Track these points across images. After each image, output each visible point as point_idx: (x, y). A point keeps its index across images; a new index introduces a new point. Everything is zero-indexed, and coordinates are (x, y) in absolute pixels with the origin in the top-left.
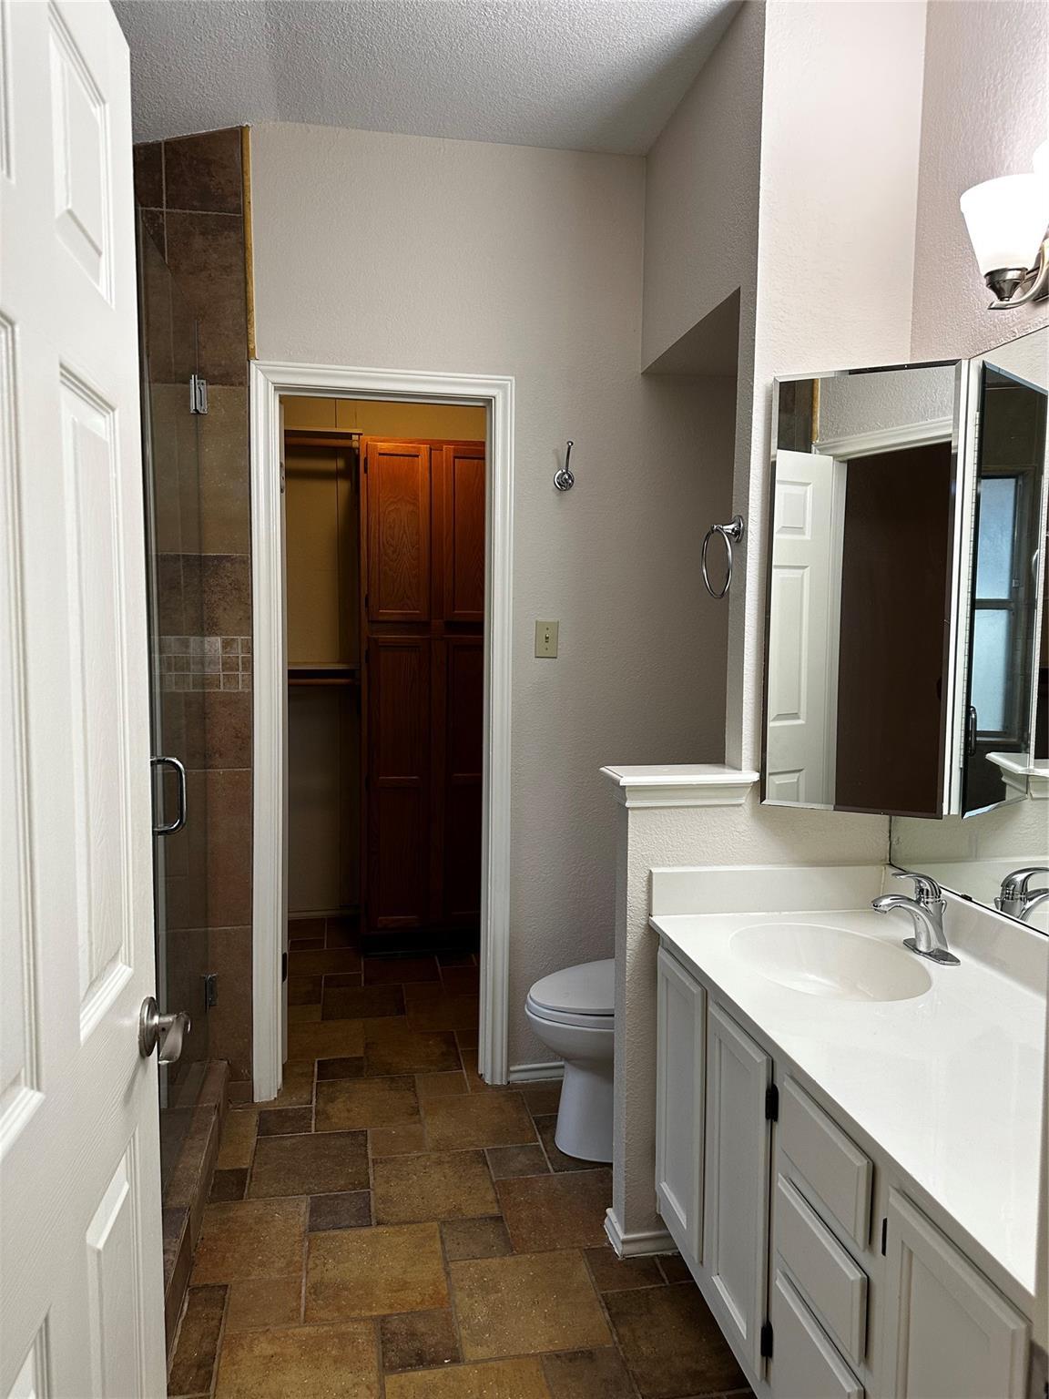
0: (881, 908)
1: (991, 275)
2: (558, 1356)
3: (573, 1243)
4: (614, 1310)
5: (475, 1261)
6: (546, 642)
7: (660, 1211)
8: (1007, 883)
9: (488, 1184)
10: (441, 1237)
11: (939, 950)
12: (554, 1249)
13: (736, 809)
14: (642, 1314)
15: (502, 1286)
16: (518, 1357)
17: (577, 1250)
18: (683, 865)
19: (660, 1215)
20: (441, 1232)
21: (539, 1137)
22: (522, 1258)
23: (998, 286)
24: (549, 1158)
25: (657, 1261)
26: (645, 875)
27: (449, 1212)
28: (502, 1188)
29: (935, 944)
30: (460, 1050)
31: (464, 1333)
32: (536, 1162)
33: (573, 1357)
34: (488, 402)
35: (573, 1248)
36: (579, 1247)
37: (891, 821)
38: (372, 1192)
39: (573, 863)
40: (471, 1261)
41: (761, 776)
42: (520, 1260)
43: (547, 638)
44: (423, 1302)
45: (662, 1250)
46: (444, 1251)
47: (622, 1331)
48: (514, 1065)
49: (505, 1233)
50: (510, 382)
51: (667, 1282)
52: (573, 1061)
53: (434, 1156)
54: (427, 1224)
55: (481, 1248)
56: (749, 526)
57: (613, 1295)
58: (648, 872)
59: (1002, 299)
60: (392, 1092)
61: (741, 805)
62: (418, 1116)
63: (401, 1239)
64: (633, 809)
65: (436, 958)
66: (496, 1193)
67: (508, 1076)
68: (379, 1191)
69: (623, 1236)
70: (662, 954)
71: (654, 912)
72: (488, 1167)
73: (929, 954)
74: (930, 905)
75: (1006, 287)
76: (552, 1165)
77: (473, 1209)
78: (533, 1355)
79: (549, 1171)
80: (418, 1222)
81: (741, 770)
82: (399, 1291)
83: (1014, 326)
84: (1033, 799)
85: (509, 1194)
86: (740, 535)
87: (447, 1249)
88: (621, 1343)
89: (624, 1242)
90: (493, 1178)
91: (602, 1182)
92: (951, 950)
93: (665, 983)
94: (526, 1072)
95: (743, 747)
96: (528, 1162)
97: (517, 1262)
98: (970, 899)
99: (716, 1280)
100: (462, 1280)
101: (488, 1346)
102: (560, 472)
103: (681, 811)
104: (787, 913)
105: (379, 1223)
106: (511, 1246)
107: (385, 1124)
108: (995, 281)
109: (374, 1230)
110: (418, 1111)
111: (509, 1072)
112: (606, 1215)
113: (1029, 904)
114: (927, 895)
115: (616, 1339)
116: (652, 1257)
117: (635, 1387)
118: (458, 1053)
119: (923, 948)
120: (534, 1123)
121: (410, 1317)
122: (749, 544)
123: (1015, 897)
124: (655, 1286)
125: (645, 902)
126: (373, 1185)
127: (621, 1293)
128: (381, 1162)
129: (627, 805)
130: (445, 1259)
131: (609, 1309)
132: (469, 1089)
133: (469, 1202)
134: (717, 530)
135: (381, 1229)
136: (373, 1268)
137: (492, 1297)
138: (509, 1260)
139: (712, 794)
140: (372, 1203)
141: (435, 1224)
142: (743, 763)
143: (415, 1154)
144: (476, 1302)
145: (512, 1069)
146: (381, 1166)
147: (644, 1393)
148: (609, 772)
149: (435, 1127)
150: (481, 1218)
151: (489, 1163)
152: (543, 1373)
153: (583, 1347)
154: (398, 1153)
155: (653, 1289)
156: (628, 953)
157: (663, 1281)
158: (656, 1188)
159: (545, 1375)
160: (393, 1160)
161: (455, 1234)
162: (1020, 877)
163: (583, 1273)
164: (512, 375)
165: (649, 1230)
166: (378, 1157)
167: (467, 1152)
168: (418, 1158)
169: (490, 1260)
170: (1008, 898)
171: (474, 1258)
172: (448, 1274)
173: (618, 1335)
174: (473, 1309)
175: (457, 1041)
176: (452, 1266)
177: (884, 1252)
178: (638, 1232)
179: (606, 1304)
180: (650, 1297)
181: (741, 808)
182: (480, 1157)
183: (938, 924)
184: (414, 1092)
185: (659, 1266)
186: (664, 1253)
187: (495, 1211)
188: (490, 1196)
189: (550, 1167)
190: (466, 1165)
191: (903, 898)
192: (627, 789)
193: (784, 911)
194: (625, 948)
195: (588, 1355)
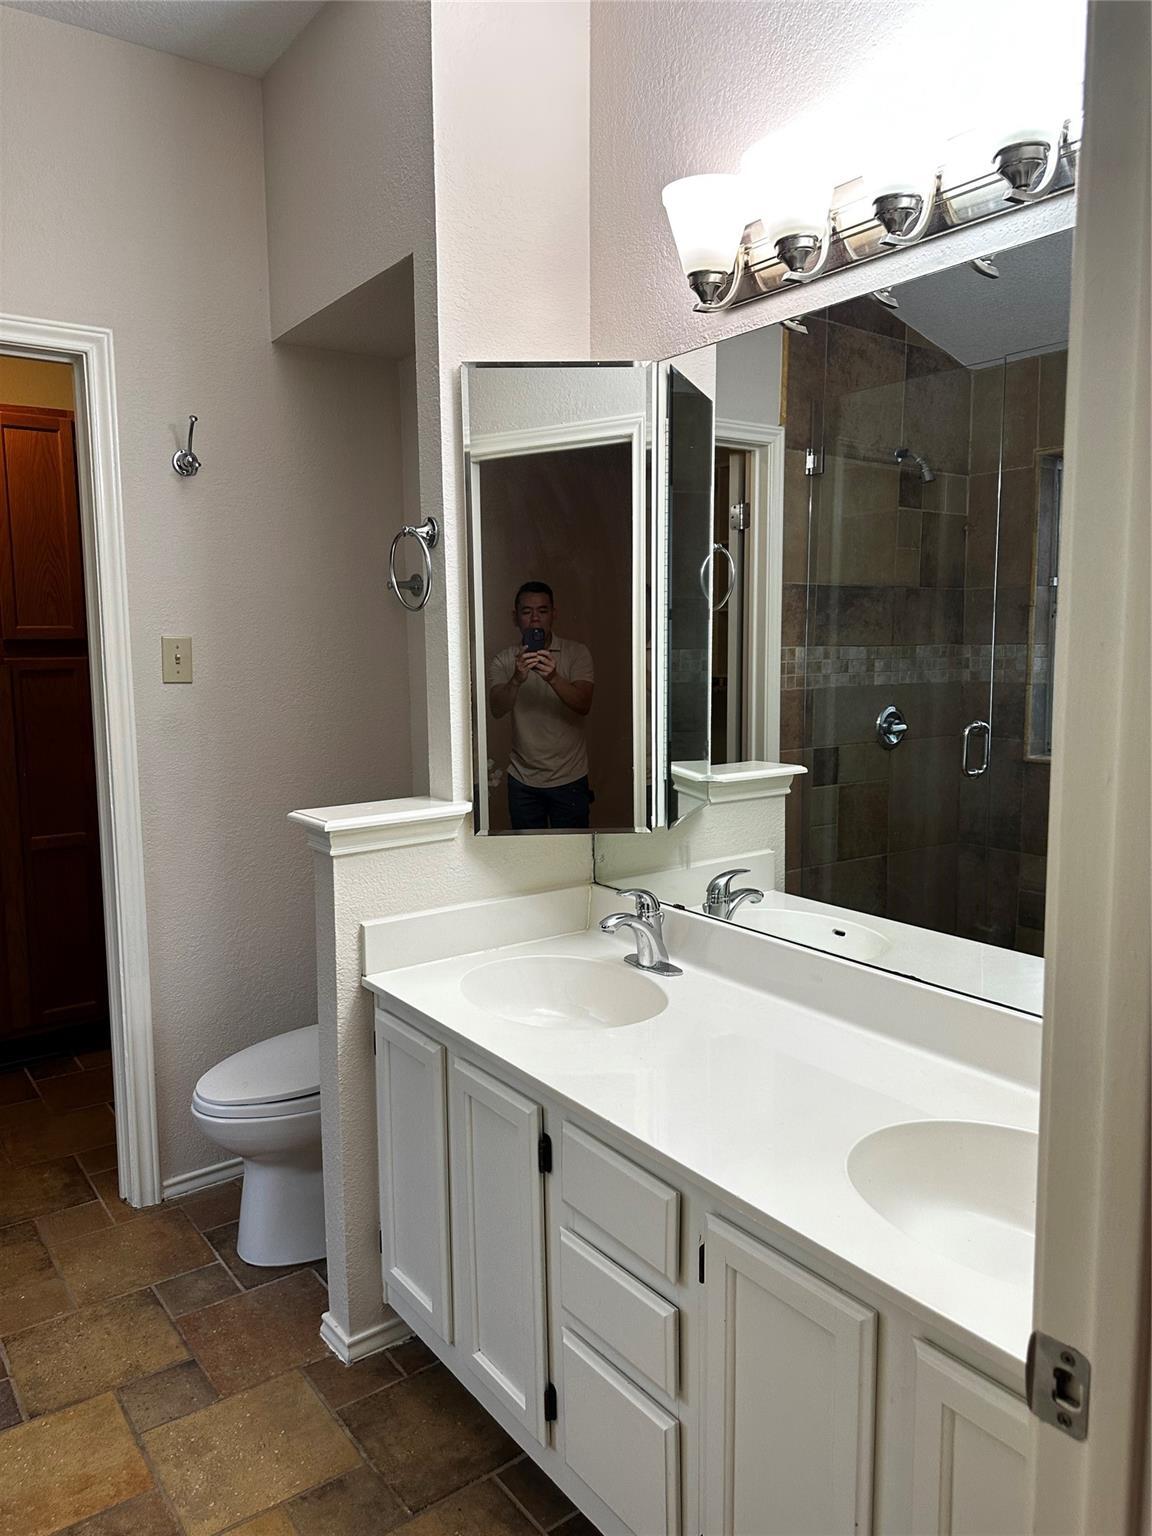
0: (610, 929)
1: (694, 275)
2: (304, 1499)
3: (289, 1364)
4: (355, 1425)
5: (173, 1422)
6: (177, 664)
7: (387, 1299)
8: (712, 888)
9: (167, 1327)
10: (123, 1407)
11: (661, 963)
12: (269, 1379)
13: (450, 843)
14: (386, 1419)
15: (216, 1441)
16: (256, 1516)
17: (295, 1371)
18: (396, 914)
19: (388, 1304)
20: (120, 1401)
21: (216, 1254)
22: (229, 1402)
23: (701, 289)
24: (235, 1275)
25: (388, 1355)
26: (355, 932)
27: (125, 1373)
28: (187, 1328)
29: (657, 957)
30: (88, 1176)
31: (182, 1512)
32: (220, 1284)
33: (321, 1492)
34: (78, 358)
35: (291, 1370)
36: (298, 1367)
37: (593, 839)
38: (12, 1381)
39: (228, 929)
40: (169, 1425)
41: (474, 805)
42: (229, 1403)
43: (177, 659)
44: (118, 1493)
45: (392, 1342)
46: (130, 1423)
47: (369, 1444)
48: (167, 1179)
49: (204, 1379)
50: (106, 335)
51: (405, 1374)
52: (254, 1158)
53: (88, 1312)
54: (99, 1397)
55: (179, 1404)
56: (445, 530)
57: (349, 1408)
58: (358, 927)
59: (704, 302)
60: (7, 1248)
61: (453, 839)
62: (52, 1269)
63: (68, 1427)
64: (339, 857)
65: (26, 1070)
66: (180, 1335)
67: (161, 1192)
68: (23, 1376)
69: (348, 1340)
70: (380, 1017)
71: (368, 969)
72: (162, 1307)
73: (652, 968)
74: (650, 919)
75: (709, 289)
76: (241, 1283)
77: (155, 1361)
78: (274, 1507)
79: (239, 1291)
80: (86, 1399)
81: (452, 801)
82: (82, 1490)
83: (704, 331)
84: (712, 804)
85: (196, 1330)
86: (434, 540)
87: (133, 1419)
88: (371, 1459)
89: (350, 1346)
90: (172, 1317)
91: (304, 1286)
92: (672, 961)
93: (386, 1048)
94: (182, 1184)
95: (453, 776)
96: (211, 1287)
97: (227, 1407)
98: (681, 908)
99: (479, 1357)
100: (163, 1451)
101: (216, 1517)
102: (179, 453)
103: (391, 853)
104: (503, 948)
105: (32, 1416)
106: (214, 1391)
107: (7, 1291)
108: (697, 280)
109: (27, 1426)
110: (51, 1262)
111: (162, 1188)
112: (322, 1321)
113: (732, 905)
114: (648, 909)
115: (364, 1455)
116: (383, 1353)
117: (399, 1500)
118: (86, 1181)
119: (645, 962)
120: (206, 1240)
121: (105, 1516)
122: (446, 550)
123: (720, 900)
124: (392, 1383)
125: (357, 962)
126: (11, 1371)
127: (358, 1403)
128: (15, 1339)
129: (332, 853)
130: (134, 1433)
131: (348, 1425)
132: (113, 1220)
133: (148, 1354)
134: (409, 533)
135: (36, 1423)
136: (40, 1473)
137: (207, 1458)
138: (216, 1408)
139: (424, 830)
140: (16, 1393)
141: (110, 1395)
142: (454, 794)
143: (60, 1315)
144: (188, 1470)
145: (165, 1184)
146: (16, 1344)
147: (411, 1503)
148: (303, 817)
149: (80, 1276)
150: (169, 1369)
151: (162, 1301)
152: (291, 1524)
153: (330, 1478)
154: (37, 1321)
155: (392, 1387)
156: (340, 1022)
157: (401, 1374)
158: (384, 1275)
159: (294, 1525)
160: (31, 1331)
161: (139, 1399)
162: (722, 882)
163: (310, 1396)
164: (108, 327)
165: (378, 1324)
166: (7, 1334)
167: (130, 1295)
168: (65, 1320)
169: (192, 1416)
170: (714, 903)
171: (172, 1419)
172: (143, 1448)
173: (366, 1451)
174: (186, 1481)
175: (81, 1166)
176: (146, 1437)
177: (702, 1280)
178: (362, 1331)
179: (344, 1420)
180: (391, 1397)
181: (453, 842)
182: (148, 1298)
183: (659, 936)
184: (39, 1240)
185: (393, 1361)
186: (394, 1344)
187: (183, 1355)
188: (174, 1340)
189: (239, 1285)
190: (132, 1310)
191: (627, 915)
192: (331, 835)
193: (502, 946)
194: (336, 1017)
195: (339, 1485)
